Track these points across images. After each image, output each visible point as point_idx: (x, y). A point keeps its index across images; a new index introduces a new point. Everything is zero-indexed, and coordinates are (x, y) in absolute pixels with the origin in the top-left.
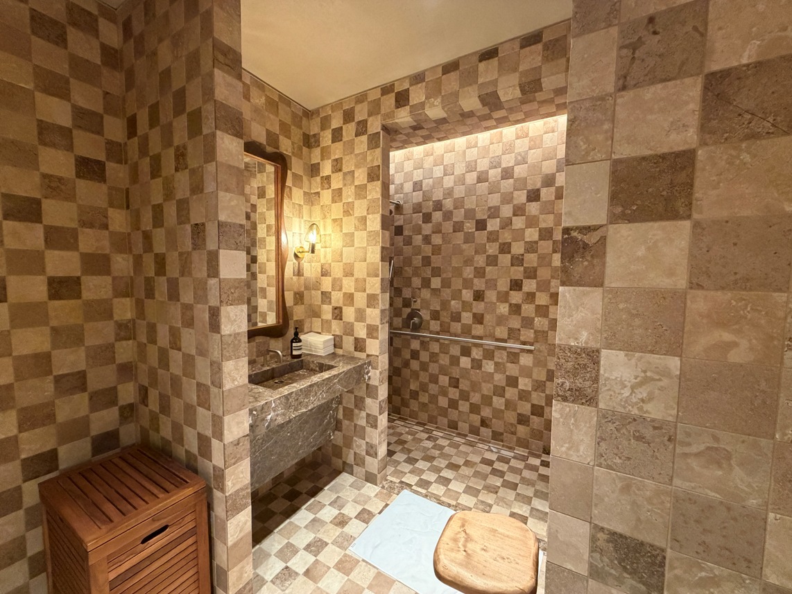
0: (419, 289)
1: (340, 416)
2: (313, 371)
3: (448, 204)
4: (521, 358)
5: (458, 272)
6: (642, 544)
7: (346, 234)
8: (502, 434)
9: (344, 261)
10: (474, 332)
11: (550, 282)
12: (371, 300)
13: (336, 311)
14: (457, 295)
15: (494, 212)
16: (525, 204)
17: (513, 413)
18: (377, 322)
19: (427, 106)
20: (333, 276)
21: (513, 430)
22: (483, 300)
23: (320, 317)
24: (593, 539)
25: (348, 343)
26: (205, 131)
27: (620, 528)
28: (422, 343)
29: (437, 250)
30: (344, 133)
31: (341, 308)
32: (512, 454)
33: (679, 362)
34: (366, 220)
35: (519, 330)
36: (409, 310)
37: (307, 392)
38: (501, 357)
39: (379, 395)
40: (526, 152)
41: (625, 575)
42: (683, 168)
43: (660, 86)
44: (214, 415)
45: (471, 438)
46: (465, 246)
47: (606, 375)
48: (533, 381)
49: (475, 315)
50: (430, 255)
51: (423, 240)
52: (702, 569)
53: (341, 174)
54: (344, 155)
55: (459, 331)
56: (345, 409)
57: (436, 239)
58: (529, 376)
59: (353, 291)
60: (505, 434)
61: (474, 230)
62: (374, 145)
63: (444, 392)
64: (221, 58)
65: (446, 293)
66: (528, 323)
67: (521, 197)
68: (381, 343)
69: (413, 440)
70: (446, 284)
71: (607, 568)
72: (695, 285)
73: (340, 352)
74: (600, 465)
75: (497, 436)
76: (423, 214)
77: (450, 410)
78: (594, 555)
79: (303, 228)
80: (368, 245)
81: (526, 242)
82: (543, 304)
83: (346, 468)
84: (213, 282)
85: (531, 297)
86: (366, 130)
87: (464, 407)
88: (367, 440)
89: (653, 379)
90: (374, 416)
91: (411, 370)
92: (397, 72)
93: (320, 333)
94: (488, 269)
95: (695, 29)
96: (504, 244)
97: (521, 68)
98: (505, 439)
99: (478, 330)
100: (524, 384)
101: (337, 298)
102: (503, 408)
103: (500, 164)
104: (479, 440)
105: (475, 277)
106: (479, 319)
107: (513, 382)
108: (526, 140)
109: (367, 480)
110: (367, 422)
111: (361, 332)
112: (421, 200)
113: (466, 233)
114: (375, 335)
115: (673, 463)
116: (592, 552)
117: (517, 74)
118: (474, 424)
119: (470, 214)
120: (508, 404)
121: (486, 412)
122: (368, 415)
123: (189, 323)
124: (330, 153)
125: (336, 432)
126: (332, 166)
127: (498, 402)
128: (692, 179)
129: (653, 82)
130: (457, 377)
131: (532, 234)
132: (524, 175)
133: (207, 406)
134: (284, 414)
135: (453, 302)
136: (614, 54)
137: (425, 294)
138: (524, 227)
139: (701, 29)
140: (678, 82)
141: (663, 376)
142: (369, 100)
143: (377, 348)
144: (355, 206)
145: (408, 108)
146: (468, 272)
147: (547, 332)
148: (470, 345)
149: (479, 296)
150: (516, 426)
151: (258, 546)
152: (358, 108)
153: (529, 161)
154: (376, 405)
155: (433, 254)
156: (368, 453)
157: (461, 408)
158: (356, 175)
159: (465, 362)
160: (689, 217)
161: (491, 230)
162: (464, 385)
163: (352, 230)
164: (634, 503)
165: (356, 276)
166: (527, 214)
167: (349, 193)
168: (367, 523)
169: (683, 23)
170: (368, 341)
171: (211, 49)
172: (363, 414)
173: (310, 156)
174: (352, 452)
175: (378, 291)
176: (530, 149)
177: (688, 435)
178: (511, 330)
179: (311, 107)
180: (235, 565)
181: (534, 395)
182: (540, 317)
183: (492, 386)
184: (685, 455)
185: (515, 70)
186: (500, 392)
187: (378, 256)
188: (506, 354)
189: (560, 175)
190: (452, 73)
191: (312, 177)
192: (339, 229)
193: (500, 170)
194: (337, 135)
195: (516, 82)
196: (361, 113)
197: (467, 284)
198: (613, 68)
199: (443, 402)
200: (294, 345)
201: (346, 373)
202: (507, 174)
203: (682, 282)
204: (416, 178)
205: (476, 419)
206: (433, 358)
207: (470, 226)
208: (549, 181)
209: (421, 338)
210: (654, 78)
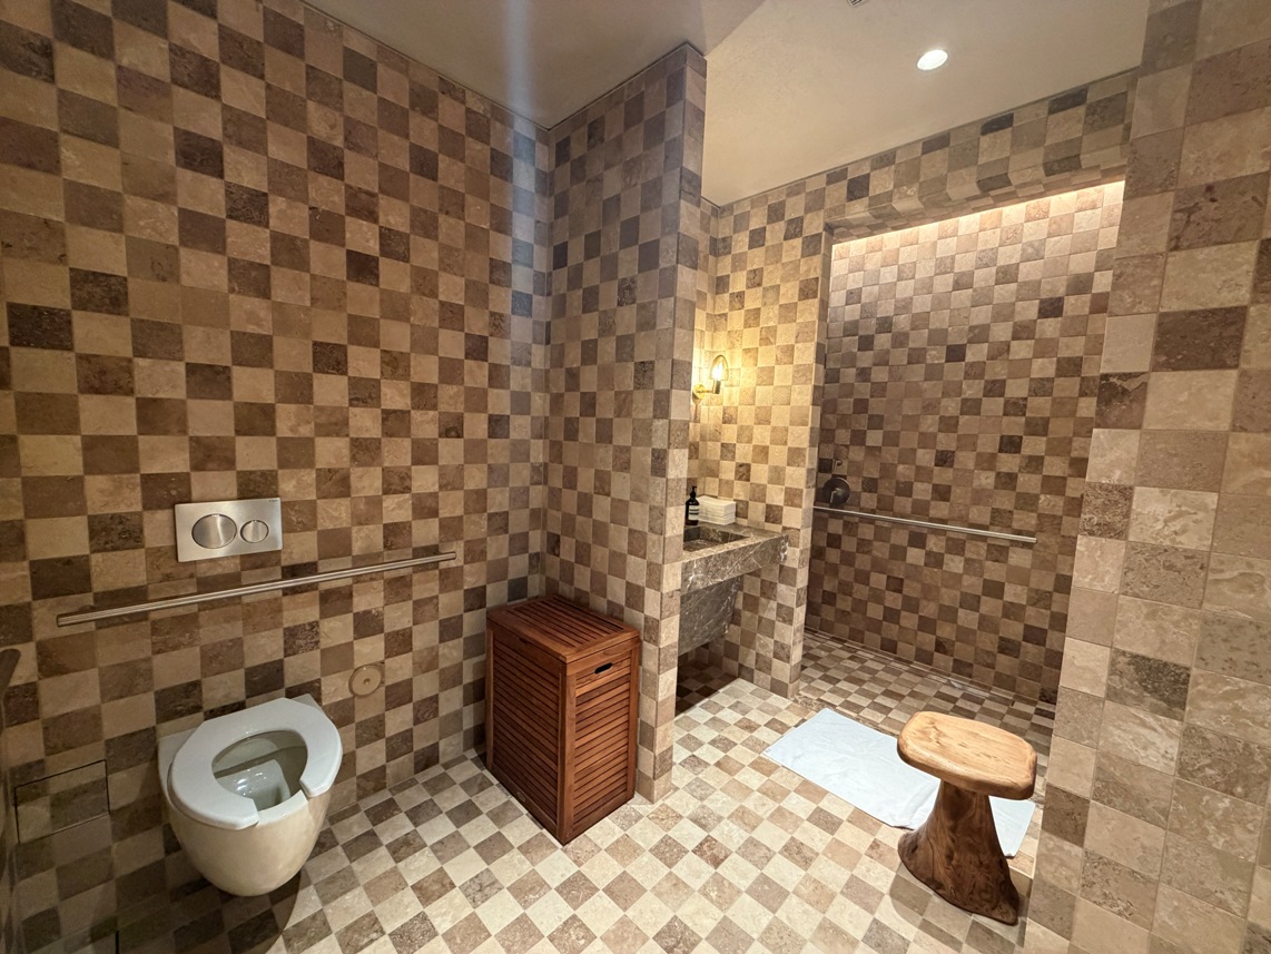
0: (847, 446)
1: (739, 605)
2: (713, 542)
3: (902, 322)
4: (1011, 554)
5: (912, 422)
6: (1166, 664)
7: (762, 369)
8: (971, 665)
9: (757, 404)
10: (932, 513)
11: (1070, 442)
12: (795, 456)
13: (741, 469)
14: (908, 456)
15: (979, 334)
16: (1035, 321)
17: (992, 636)
18: (801, 485)
19: (896, 197)
20: (740, 423)
21: (989, 661)
22: (951, 466)
23: (717, 477)
24: (1113, 663)
25: (757, 512)
26: (663, 264)
27: (1143, 651)
28: (847, 525)
29: (880, 389)
30: (768, 235)
31: (748, 466)
32: (987, 695)
33: (1217, 498)
34: (793, 350)
35: (1011, 512)
36: (829, 476)
37: (724, 558)
38: (976, 551)
39: (798, 581)
40: (1043, 242)
41: (1145, 694)
42: (1233, 323)
43: (1215, 248)
44: (650, 564)
45: (917, 666)
46: (926, 385)
47: (1139, 510)
48: (1030, 590)
49: (936, 488)
50: (868, 397)
51: (858, 375)
52: (1228, 683)
53: (759, 290)
54: (766, 264)
55: (909, 510)
56: (746, 596)
57: (880, 375)
58: (1025, 582)
59: (768, 444)
60: (975, 666)
61: (943, 361)
62: (812, 250)
63: (877, 597)
64: (686, 187)
65: (890, 454)
66: (1028, 502)
67: (1029, 310)
68: (805, 512)
69: (829, 656)
70: (891, 439)
71: (1126, 689)
72: (1237, 427)
73: (744, 522)
74: (1125, 594)
75: (961, 668)
76: (861, 337)
77: (884, 623)
78: (1113, 677)
79: (703, 362)
80: (794, 383)
81: (1032, 380)
82: (1057, 474)
83: (744, 673)
84: (659, 423)
85: (1035, 463)
86: (801, 231)
87: (909, 621)
88: (776, 638)
89: (1189, 513)
90: (788, 607)
91: (826, 563)
92: (854, 152)
93: (716, 497)
94: (963, 419)
95: (1254, 199)
96: (994, 382)
97: (1048, 143)
98: (975, 674)
99: (940, 509)
100: (1014, 594)
101: (744, 453)
102: (975, 627)
103: (993, 261)
104: (932, 670)
105: (940, 431)
106: (942, 493)
107: (994, 589)
108: (1044, 223)
109: (773, 690)
110: (778, 615)
111: (776, 496)
112: (858, 318)
113: (928, 366)
114: (797, 501)
115: (1204, 589)
116: (1110, 675)
117: (1041, 150)
118: (924, 648)
119: (937, 337)
120: (985, 622)
121: (946, 631)
122: (780, 606)
123: (625, 467)
124: (745, 262)
125: (732, 626)
126: (748, 279)
127: (967, 618)
128: (1242, 334)
129: (1207, 244)
130: (901, 576)
131: (1044, 368)
132: (1035, 276)
133: (641, 553)
134: (703, 579)
135: (900, 468)
136: (1168, 217)
137: (857, 454)
138: (1031, 356)
139: (1261, 199)
140: (1234, 245)
141: (1200, 510)
142: (808, 190)
143: (797, 518)
144: (779, 332)
145: (866, 200)
146: (930, 424)
147: (1061, 517)
148: (925, 531)
149: (944, 459)
150: (995, 656)
151: (682, 715)
152: (790, 202)
153: (1047, 254)
154: (791, 594)
155: (872, 396)
156: (776, 656)
157: (903, 622)
158: (782, 290)
159: (915, 556)
160: (1236, 367)
161: (972, 360)
162: (911, 589)
163: (772, 363)
164: (1160, 627)
165: (773, 423)
166: (1037, 337)
167: (771, 314)
168: (782, 733)
169: (1243, 193)
170: (786, 509)
171: (678, 180)
172: (773, 604)
173: (716, 266)
174: (754, 652)
175: (806, 444)
176: (1050, 235)
177: (1222, 563)
178: (995, 512)
179: (720, 203)
180: (662, 724)
181: (1031, 611)
182: (1050, 494)
183: (958, 594)
184: (1217, 581)
185: (1037, 144)
186: (971, 602)
187: (809, 398)
188: (985, 548)
189: (1102, 275)
190: (938, 152)
191: (717, 293)
192: (752, 361)
193: (994, 269)
194: (757, 239)
195: (1040, 161)
196: (794, 208)
197: (926, 440)
198: (1166, 230)
199: (875, 611)
200: (691, 507)
201: (763, 545)
202: (1007, 275)
203: (1225, 425)
204: (851, 286)
205: (928, 640)
206: (863, 545)
207: (936, 355)
208: (1080, 284)
209: (845, 518)
210: (1207, 241)
